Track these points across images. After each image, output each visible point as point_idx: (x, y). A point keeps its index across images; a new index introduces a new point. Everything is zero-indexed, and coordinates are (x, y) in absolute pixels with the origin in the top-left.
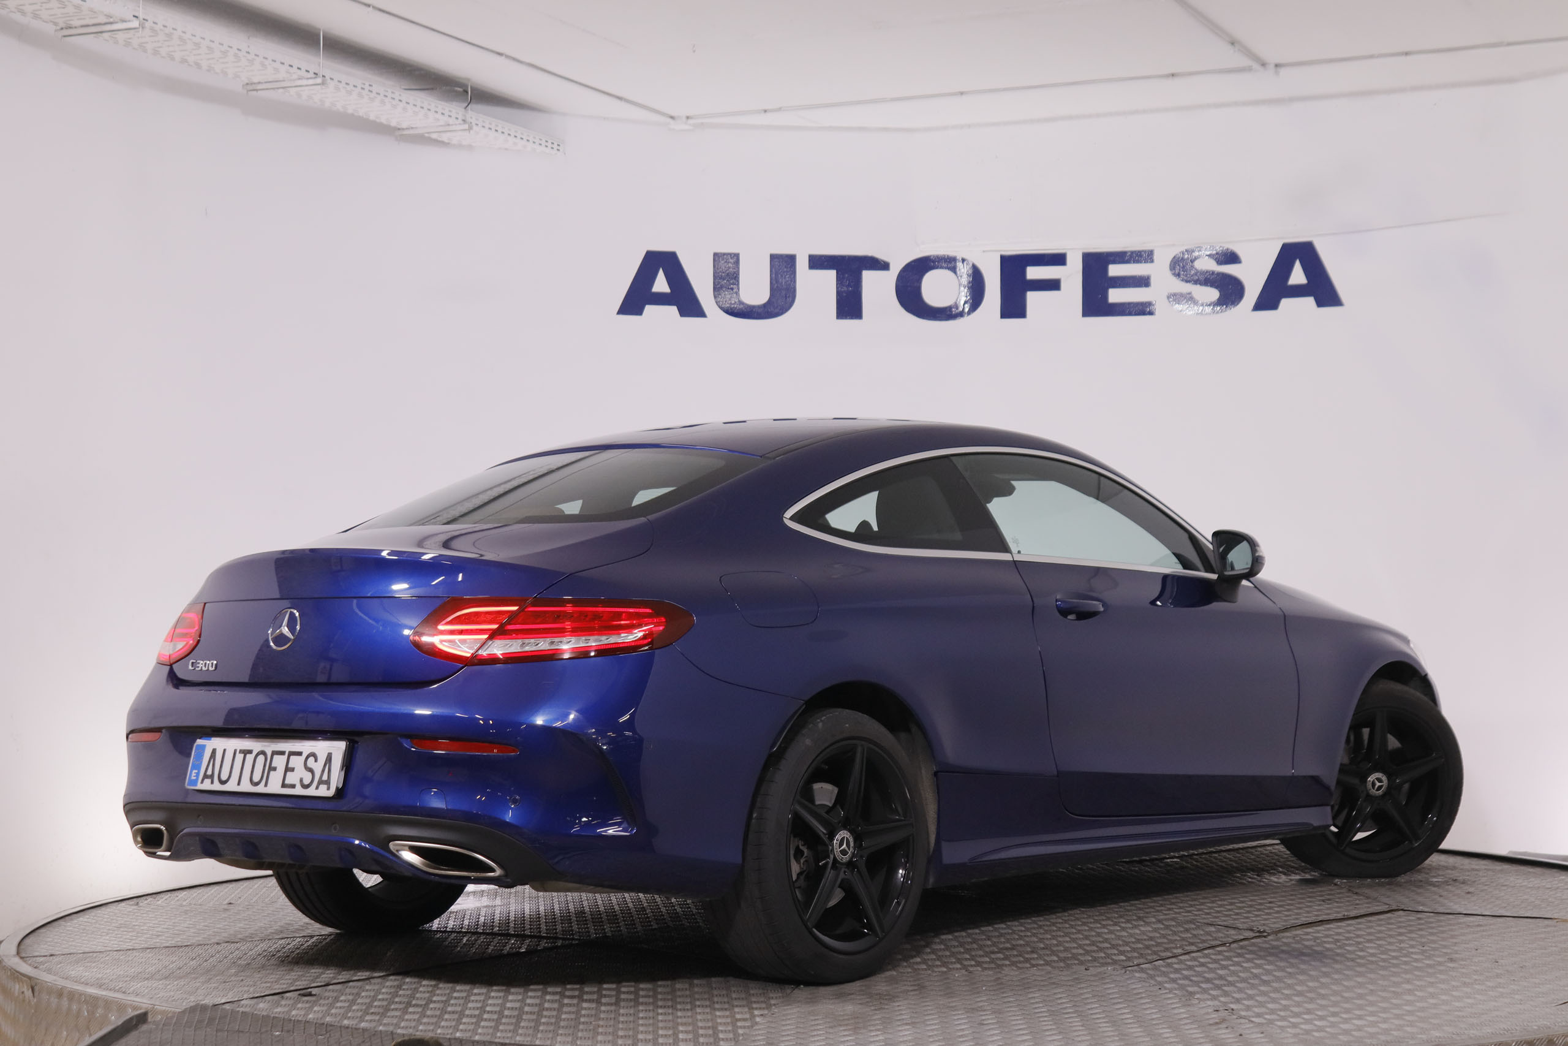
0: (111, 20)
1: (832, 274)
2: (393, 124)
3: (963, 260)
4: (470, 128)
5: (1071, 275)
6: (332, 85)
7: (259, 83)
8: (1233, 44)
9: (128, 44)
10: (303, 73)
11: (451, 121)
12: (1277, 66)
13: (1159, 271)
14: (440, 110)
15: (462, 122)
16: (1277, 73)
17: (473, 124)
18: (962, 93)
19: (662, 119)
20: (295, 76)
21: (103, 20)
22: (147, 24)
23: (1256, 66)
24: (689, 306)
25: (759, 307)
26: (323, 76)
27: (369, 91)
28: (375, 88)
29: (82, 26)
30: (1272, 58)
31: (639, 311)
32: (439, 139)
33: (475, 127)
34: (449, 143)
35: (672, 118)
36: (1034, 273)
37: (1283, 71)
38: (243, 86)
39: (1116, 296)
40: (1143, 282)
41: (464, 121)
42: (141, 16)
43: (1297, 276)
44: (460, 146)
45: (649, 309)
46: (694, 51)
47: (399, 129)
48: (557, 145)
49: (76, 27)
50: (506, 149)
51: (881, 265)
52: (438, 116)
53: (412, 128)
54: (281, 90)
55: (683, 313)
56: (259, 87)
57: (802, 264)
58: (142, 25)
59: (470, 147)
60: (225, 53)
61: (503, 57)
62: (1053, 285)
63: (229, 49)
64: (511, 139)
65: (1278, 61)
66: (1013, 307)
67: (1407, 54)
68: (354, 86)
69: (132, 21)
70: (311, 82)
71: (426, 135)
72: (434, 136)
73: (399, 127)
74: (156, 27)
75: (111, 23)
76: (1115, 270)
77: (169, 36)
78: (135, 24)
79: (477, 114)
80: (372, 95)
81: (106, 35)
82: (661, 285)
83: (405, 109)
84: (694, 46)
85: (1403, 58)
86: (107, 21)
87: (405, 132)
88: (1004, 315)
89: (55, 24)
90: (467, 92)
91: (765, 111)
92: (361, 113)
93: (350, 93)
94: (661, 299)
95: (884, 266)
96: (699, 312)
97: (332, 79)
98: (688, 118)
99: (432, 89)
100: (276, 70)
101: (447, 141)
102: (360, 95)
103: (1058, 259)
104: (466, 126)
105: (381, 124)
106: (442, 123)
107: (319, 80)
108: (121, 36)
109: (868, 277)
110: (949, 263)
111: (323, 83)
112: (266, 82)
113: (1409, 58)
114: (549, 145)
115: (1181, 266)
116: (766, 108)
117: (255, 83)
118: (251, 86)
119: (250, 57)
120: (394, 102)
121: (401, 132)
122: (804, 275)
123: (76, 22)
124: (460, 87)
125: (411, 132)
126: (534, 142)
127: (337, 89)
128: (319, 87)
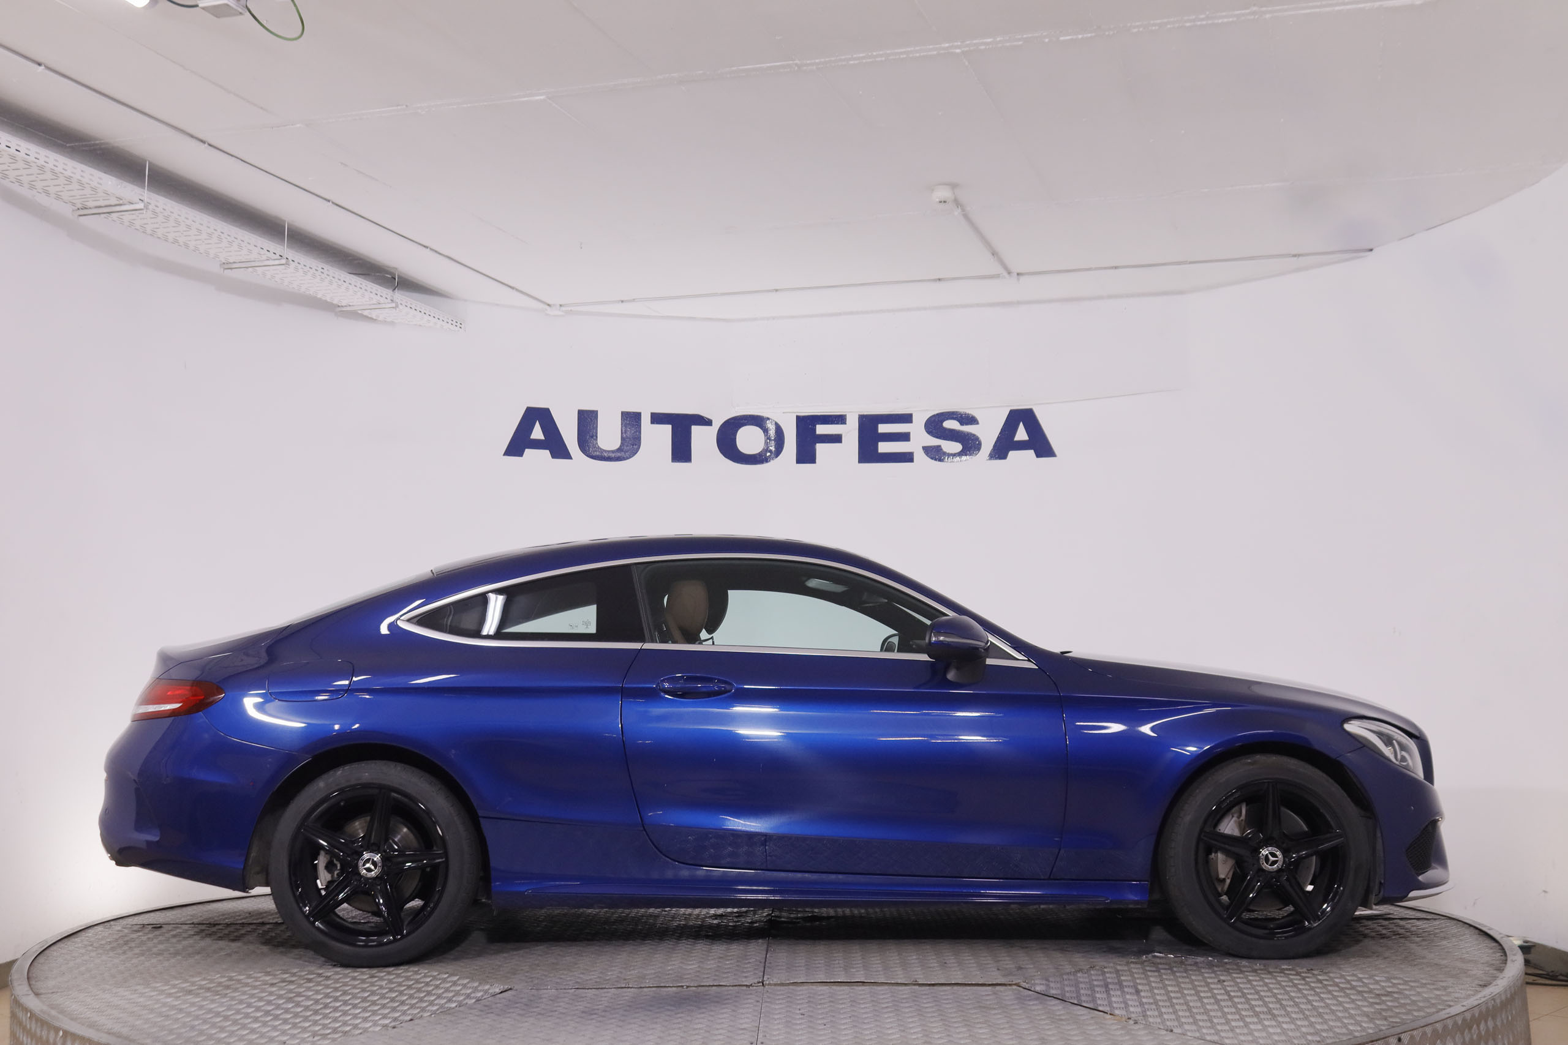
0: (121, 202)
1: (669, 428)
2: (335, 302)
3: (768, 419)
4: (397, 306)
5: (850, 432)
6: (293, 265)
7: (234, 263)
8: (993, 255)
9: (131, 224)
10: (270, 255)
11: (382, 300)
12: (1018, 274)
13: (917, 430)
14: (374, 291)
15: (390, 301)
16: (1018, 279)
17: (399, 303)
18: (777, 290)
19: (542, 306)
20: (264, 257)
21: (114, 201)
22: (150, 207)
23: (1005, 274)
24: (559, 450)
25: (613, 452)
26: (287, 258)
27: (322, 272)
28: (325, 271)
29: (96, 207)
30: (1016, 269)
31: (521, 454)
32: (370, 316)
33: (400, 306)
34: (376, 320)
35: (549, 305)
36: (821, 429)
37: (1022, 278)
38: (220, 265)
39: (884, 447)
40: (905, 437)
41: (392, 300)
42: (146, 200)
43: (1021, 434)
44: (385, 322)
45: (528, 452)
46: (581, 248)
47: (339, 306)
48: (460, 325)
49: (90, 208)
50: (420, 326)
51: (706, 422)
52: (372, 296)
53: (350, 306)
54: (250, 269)
55: (554, 455)
56: (235, 266)
57: (646, 420)
58: (146, 207)
59: (392, 323)
60: (210, 235)
61: (428, 250)
62: (837, 439)
63: (214, 231)
64: (426, 317)
65: (1019, 271)
66: (806, 455)
67: (1116, 268)
68: (310, 268)
69: (138, 203)
70: (277, 262)
71: (360, 312)
72: (366, 313)
73: (340, 305)
74: (158, 211)
75: (121, 205)
76: (883, 428)
77: (167, 218)
78: (141, 206)
79: (399, 296)
80: (323, 276)
81: (114, 215)
82: (537, 433)
83: (347, 289)
84: (581, 244)
85: (1112, 271)
86: (118, 203)
87: (344, 309)
88: (799, 461)
89: (74, 204)
90: (395, 279)
91: (622, 301)
92: (311, 292)
93: (305, 273)
94: (537, 445)
95: (708, 422)
96: (566, 455)
97: (293, 261)
98: (561, 305)
99: (368, 275)
100: (250, 251)
101: (375, 318)
102: (314, 276)
103: (840, 419)
104: (394, 305)
105: (326, 301)
106: (374, 301)
107: (283, 261)
108: (127, 217)
109: (695, 429)
110: (758, 421)
111: (287, 264)
112: (240, 262)
113: (1117, 270)
114: (454, 323)
115: (935, 426)
116: (622, 299)
117: (230, 263)
118: (227, 266)
119: (230, 239)
120: (340, 283)
121: (340, 309)
122: (647, 427)
123: (91, 204)
124: (390, 275)
125: (348, 309)
126: (443, 321)
127: (296, 269)
128: (283, 267)
